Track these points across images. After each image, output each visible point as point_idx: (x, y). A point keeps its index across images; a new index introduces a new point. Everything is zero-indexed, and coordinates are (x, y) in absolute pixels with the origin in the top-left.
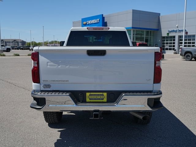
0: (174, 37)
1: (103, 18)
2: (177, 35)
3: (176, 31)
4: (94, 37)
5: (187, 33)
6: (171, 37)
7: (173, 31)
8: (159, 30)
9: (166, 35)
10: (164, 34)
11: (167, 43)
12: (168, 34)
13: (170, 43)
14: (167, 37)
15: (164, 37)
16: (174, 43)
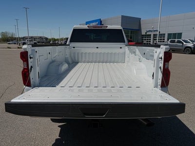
0: (150, 35)
1: (101, 22)
2: (152, 34)
3: (151, 31)
4: (95, 35)
5: (159, 32)
6: (148, 35)
7: (150, 31)
8: (140, 30)
9: (145, 34)
10: (143, 33)
11: (145, 40)
12: (146, 33)
13: (148, 40)
14: (145, 35)
15: (143, 35)
16: (150, 39)
